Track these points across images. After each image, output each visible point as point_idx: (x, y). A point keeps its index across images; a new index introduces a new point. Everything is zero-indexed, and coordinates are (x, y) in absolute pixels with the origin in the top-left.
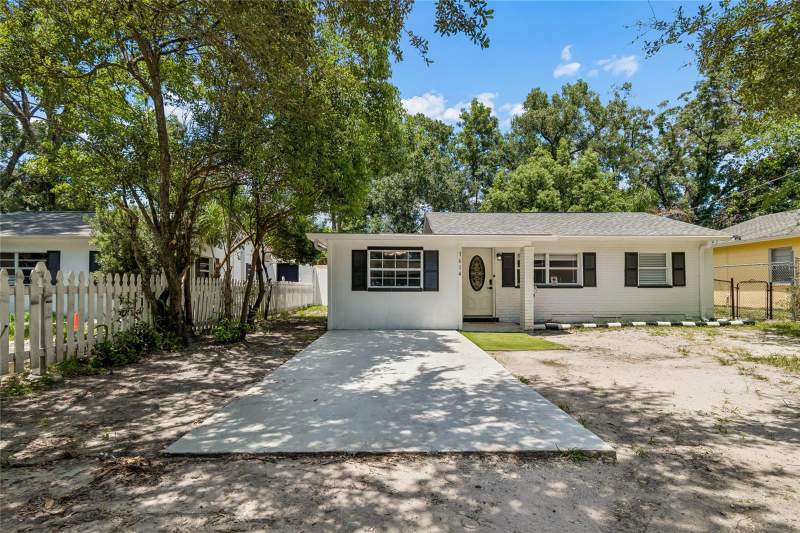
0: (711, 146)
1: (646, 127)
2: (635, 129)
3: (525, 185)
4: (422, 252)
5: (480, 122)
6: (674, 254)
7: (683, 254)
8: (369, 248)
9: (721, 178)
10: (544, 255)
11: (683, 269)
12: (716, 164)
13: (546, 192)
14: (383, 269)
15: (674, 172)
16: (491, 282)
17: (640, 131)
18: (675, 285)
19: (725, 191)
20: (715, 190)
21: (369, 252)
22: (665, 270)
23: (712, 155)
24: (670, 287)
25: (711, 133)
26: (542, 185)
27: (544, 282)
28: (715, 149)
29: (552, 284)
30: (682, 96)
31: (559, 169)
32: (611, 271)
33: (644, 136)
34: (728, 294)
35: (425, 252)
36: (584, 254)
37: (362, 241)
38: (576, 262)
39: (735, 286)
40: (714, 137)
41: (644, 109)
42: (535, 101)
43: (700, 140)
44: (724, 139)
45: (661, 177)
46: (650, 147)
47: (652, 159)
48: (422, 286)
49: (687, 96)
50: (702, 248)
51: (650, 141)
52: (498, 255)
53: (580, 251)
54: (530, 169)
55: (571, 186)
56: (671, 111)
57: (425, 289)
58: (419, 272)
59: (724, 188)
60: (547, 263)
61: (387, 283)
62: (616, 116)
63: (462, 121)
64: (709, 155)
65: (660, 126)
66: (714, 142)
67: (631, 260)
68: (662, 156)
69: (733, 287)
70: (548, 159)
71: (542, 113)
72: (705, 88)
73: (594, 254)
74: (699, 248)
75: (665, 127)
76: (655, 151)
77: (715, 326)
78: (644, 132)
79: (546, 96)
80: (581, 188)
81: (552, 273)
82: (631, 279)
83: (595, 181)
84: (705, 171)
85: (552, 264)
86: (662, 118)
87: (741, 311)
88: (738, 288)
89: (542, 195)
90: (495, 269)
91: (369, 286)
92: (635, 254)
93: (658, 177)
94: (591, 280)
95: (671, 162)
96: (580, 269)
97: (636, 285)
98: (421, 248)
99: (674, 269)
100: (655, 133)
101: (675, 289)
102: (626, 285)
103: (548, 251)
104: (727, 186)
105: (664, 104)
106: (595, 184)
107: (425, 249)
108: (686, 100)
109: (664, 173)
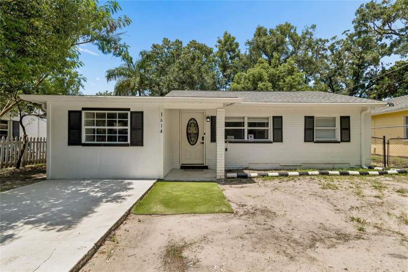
0: (361, 60)
1: (324, 49)
2: (317, 51)
3: (251, 79)
4: (129, 113)
5: (229, 44)
6: (342, 118)
7: (348, 117)
8: (84, 109)
9: (366, 79)
10: (244, 118)
11: (348, 129)
12: (363, 72)
13: (263, 83)
14: (107, 128)
15: (340, 74)
16: (203, 138)
17: (320, 52)
18: (342, 141)
19: (368, 87)
20: (363, 86)
21: (83, 112)
22: (335, 130)
23: (361, 66)
24: (339, 142)
25: (361, 53)
26: (261, 79)
27: (244, 138)
28: (363, 62)
29: (249, 140)
30: (345, 32)
31: (272, 70)
32: (294, 130)
33: (323, 55)
35: (132, 113)
36: (274, 117)
37: (75, 103)
38: (268, 123)
39: (386, 142)
40: (363, 55)
41: (323, 39)
42: (260, 32)
43: (355, 57)
44: (368, 57)
45: (332, 78)
46: (326, 61)
47: (327, 68)
48: (129, 142)
49: (347, 32)
50: (364, 112)
51: (326, 57)
52: (208, 118)
53: (270, 115)
54: (255, 70)
55: (278, 80)
56: (338, 43)
57: (132, 144)
59: (368, 86)
60: (246, 125)
62: (306, 41)
63: (218, 44)
64: (359, 66)
65: (332, 50)
66: (362, 58)
67: (309, 121)
68: (333, 67)
69: (385, 142)
70: (266, 65)
71: (264, 38)
72: (359, 22)
73: (281, 117)
74: (361, 112)
75: (334, 52)
76: (329, 63)
77: (375, 175)
78: (323, 52)
79: (266, 30)
80: (284, 81)
81: (250, 132)
82: (309, 136)
83: (293, 76)
84: (357, 76)
85: (250, 124)
86: (333, 45)
87: (391, 159)
88: (388, 143)
89: (260, 85)
90: (205, 128)
91: (84, 141)
92: (312, 118)
93: (330, 78)
94: (278, 138)
95: (338, 69)
96: (270, 128)
97: (313, 141)
98: (129, 110)
99: (342, 129)
100: (329, 53)
101: (342, 144)
102: (305, 141)
103: (246, 115)
104: (369, 84)
105: (334, 38)
106: (293, 79)
107: (131, 110)
108: (347, 35)
109: (334, 75)
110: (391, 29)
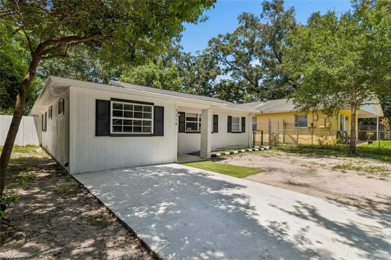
2: (182, 61)
4: (153, 107)
6: (242, 118)
7: (245, 118)
8: (113, 99)
10: (197, 115)
11: (244, 125)
13: (157, 82)
14: (123, 118)
21: (112, 102)
22: (239, 125)
24: (241, 133)
27: (197, 130)
34: (261, 135)
35: (155, 107)
36: (214, 116)
37: (106, 92)
48: (153, 133)
57: (154, 135)
58: (150, 122)
61: (126, 129)
67: (230, 119)
70: (154, 65)
73: (217, 116)
74: (249, 116)
82: (230, 129)
89: (155, 83)
91: (111, 132)
94: (216, 129)
98: (153, 104)
99: (242, 125)
102: (228, 132)
103: (199, 113)
107: (155, 105)
108: (198, 54)
109: (193, 83)
110: (226, 60)
